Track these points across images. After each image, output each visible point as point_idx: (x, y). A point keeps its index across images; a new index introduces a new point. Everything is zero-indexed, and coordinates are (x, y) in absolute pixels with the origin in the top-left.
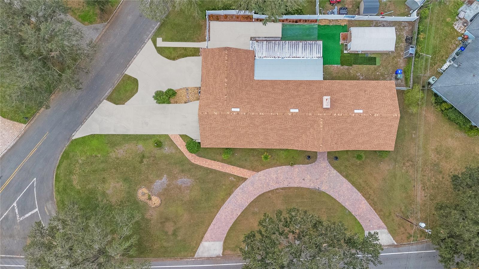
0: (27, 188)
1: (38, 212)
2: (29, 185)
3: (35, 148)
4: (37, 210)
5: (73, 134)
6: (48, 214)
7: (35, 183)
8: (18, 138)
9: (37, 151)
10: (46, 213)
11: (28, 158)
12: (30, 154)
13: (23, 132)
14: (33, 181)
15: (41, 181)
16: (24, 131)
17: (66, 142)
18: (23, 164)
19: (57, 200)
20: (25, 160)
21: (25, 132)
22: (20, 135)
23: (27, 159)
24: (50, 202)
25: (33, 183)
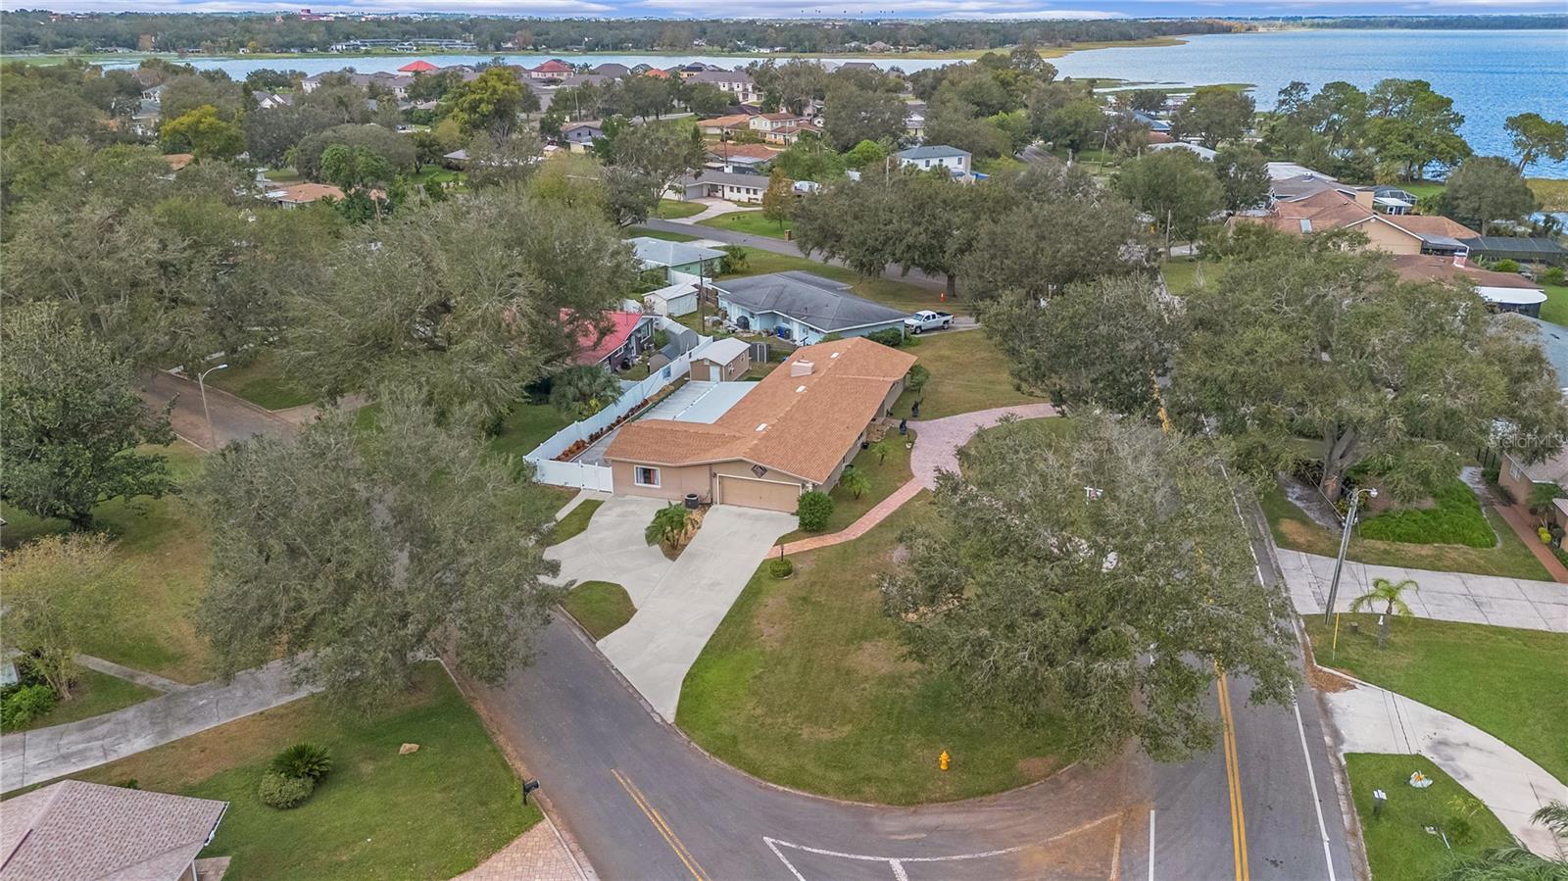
0: (794, 871)
1: (905, 860)
2: (786, 862)
3: (651, 813)
4: (895, 864)
5: (658, 720)
6: (924, 835)
7: (784, 843)
8: (581, 854)
9: (663, 811)
10: (917, 841)
11: (677, 840)
12: (664, 829)
13: (567, 836)
14: (774, 848)
15: (783, 826)
16: (563, 833)
17: (676, 739)
18: (689, 861)
19: (875, 800)
20: (679, 851)
21: (572, 830)
22: (574, 846)
23: (676, 845)
24: (876, 820)
25: (781, 848)
